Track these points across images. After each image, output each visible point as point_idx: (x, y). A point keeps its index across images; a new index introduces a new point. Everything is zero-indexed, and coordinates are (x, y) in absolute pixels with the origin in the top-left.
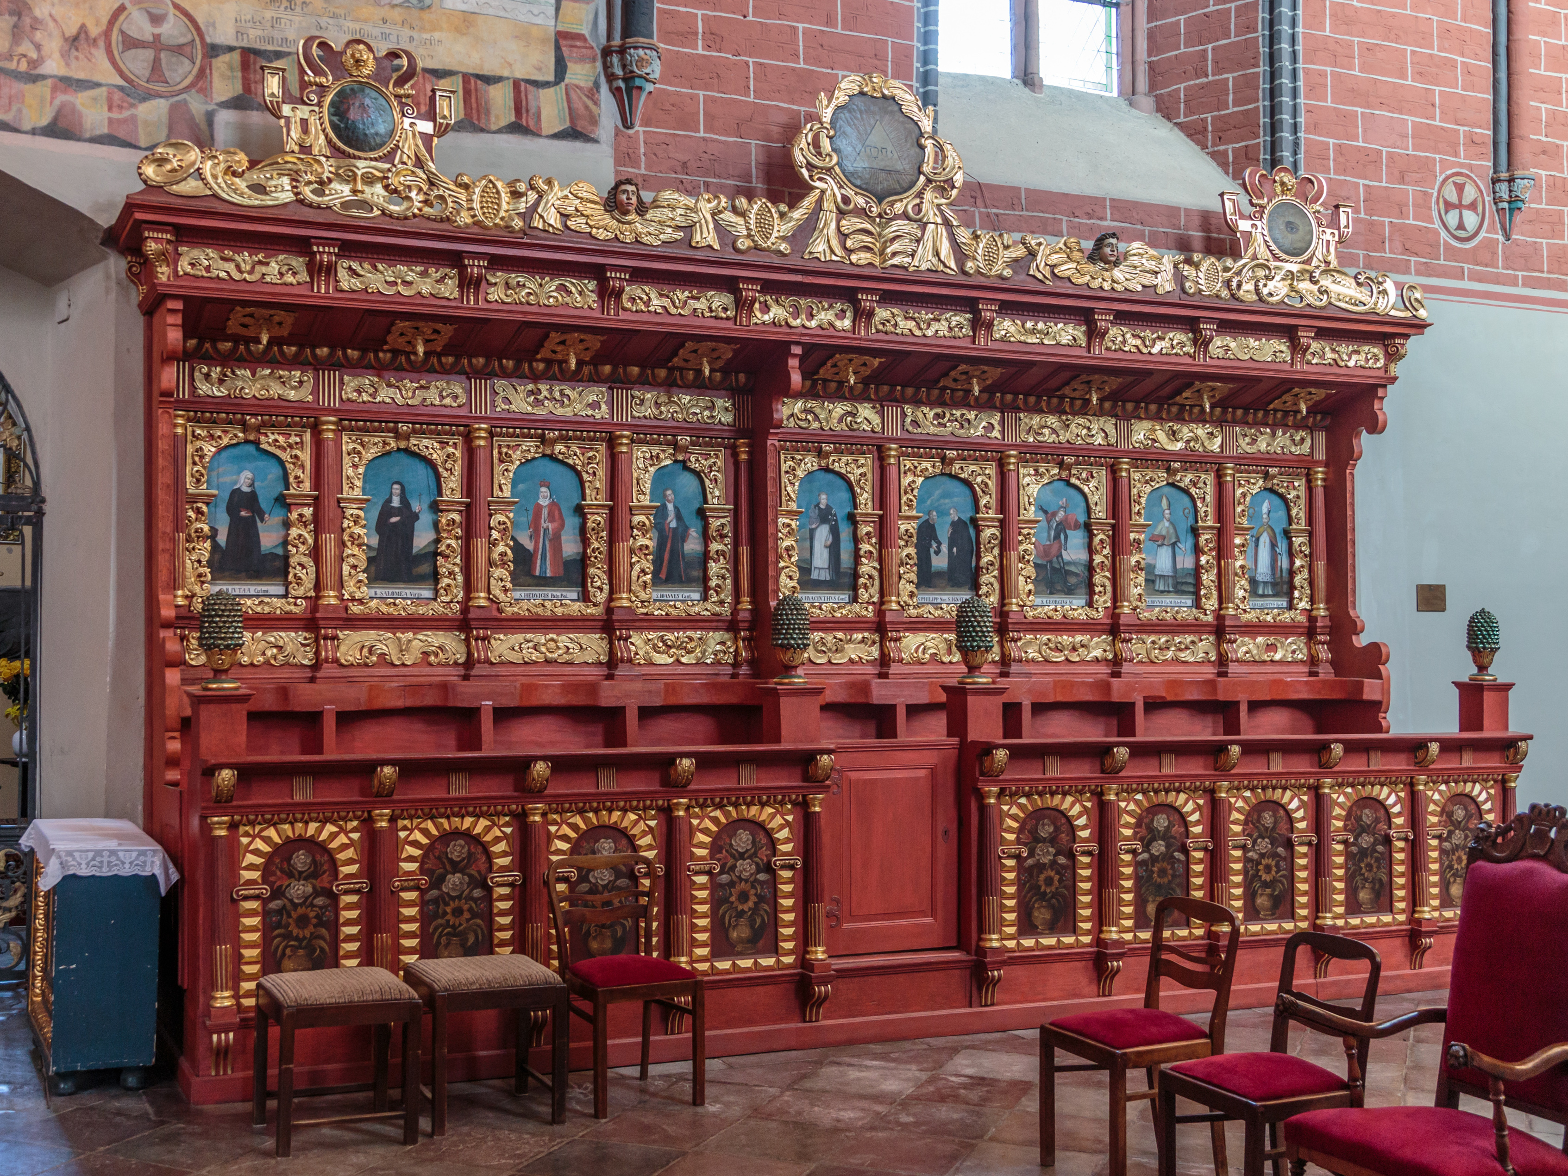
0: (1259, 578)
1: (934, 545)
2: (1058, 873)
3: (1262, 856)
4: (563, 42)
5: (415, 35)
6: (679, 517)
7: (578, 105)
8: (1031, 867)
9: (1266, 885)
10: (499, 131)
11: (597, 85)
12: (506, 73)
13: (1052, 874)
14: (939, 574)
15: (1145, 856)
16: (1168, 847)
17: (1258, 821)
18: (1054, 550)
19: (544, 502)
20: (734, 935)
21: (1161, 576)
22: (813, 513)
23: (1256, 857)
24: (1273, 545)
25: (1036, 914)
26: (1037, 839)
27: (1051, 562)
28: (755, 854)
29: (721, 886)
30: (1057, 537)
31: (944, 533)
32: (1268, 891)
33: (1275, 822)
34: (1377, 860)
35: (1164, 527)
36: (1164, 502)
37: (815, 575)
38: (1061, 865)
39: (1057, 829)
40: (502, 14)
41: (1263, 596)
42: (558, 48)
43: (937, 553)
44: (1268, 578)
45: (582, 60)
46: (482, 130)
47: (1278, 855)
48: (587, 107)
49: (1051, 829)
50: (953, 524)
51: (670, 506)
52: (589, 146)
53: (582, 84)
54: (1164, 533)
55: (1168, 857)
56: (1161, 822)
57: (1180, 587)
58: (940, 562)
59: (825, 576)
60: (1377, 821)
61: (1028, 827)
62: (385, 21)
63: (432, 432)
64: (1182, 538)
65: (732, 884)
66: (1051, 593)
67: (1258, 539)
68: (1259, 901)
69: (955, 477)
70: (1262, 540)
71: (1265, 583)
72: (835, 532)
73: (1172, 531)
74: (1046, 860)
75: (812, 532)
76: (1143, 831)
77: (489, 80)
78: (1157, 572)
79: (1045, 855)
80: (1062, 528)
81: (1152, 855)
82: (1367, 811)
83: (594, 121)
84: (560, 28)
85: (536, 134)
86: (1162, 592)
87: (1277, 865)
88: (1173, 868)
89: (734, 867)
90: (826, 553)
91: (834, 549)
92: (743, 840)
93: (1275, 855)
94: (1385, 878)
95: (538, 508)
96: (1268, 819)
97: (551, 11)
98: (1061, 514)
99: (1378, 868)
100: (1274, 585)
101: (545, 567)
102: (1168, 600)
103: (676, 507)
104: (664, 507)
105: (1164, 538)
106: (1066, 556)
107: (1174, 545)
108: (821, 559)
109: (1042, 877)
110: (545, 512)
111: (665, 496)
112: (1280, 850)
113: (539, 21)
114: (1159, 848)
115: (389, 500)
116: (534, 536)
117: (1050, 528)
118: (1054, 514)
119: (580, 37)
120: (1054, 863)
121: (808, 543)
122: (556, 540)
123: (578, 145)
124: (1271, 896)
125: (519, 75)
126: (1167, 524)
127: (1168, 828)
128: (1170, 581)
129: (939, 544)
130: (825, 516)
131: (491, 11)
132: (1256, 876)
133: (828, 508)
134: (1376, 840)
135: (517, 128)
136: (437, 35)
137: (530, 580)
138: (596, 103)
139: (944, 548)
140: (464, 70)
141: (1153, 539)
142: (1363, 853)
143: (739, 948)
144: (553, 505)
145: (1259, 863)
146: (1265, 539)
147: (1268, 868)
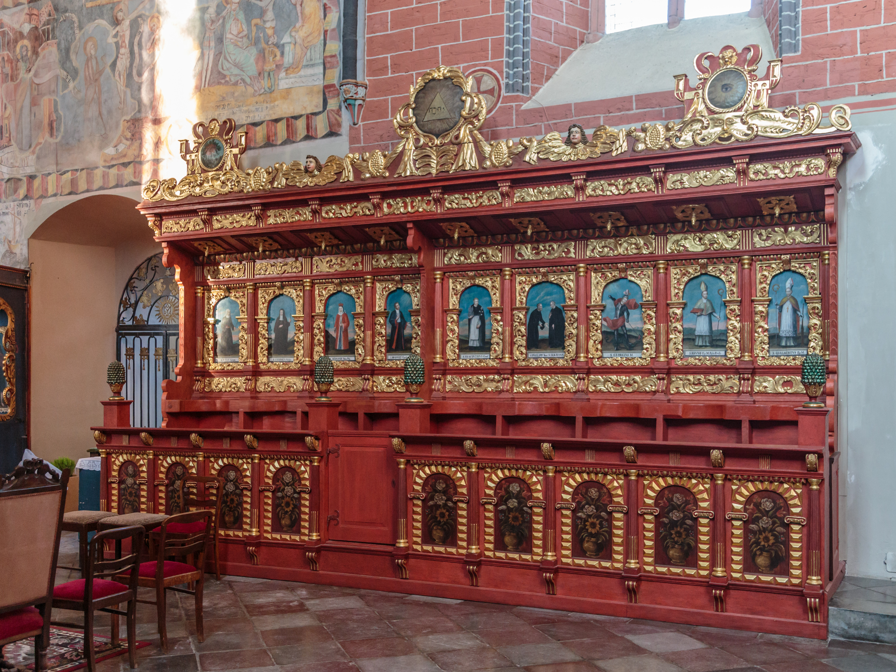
0: (782, 334)
1: (541, 324)
2: (448, 511)
3: (589, 516)
4: (326, 90)
5: (268, 105)
6: (402, 316)
7: (333, 120)
8: (432, 506)
9: (591, 535)
10: (301, 141)
11: (340, 107)
12: (303, 113)
13: (444, 511)
14: (544, 340)
15: (504, 507)
16: (519, 503)
17: (586, 493)
18: (620, 323)
19: (341, 314)
20: (283, 522)
21: (699, 336)
22: (471, 310)
23: (584, 516)
24: (795, 310)
25: (434, 532)
26: (436, 491)
27: (617, 330)
28: (293, 484)
29: (278, 498)
30: (622, 314)
31: (546, 316)
32: (593, 539)
33: (600, 496)
34: (686, 530)
35: (702, 303)
36: (703, 287)
37: (471, 344)
38: (450, 507)
39: (447, 486)
40: (302, 84)
41: (786, 347)
42: (324, 94)
43: (542, 328)
44: (791, 334)
45: (333, 97)
46: (294, 142)
47: (602, 518)
48: (336, 119)
49: (444, 486)
50: (552, 311)
51: (398, 312)
52: (338, 138)
53: (334, 108)
54: (702, 307)
55: (519, 509)
56: (515, 488)
57: (714, 343)
58: (544, 333)
59: (476, 344)
60: (687, 503)
61: (430, 483)
62: (257, 103)
63: (291, 285)
64: (717, 309)
65: (283, 497)
66: (617, 350)
67: (781, 307)
68: (586, 545)
69: (551, 283)
70: (785, 307)
71: (788, 338)
72: (482, 320)
73: (708, 305)
74: (441, 503)
75: (470, 320)
76: (502, 492)
77: (296, 118)
78: (697, 333)
79: (440, 500)
80: (625, 309)
81: (508, 507)
82: (678, 495)
83: (339, 125)
84: (325, 84)
85: (315, 138)
86: (701, 346)
87: (601, 524)
88: (522, 516)
89: (284, 489)
90: (477, 331)
91: (482, 329)
92: (288, 477)
93: (599, 517)
94: (693, 544)
95: (338, 317)
96: (594, 493)
97: (322, 76)
98: (625, 300)
99: (687, 535)
100: (795, 338)
101: (341, 345)
102: (705, 352)
103: (400, 312)
104: (394, 312)
105: (702, 310)
106: (628, 326)
107: (710, 315)
108: (474, 335)
109: (438, 512)
110: (341, 318)
111: (395, 306)
112: (603, 514)
113: (316, 83)
114: (513, 503)
115: (279, 318)
116: (336, 330)
117: (616, 309)
118: (620, 300)
119: (333, 86)
120: (445, 505)
121: (467, 327)
122: (346, 331)
123: (333, 139)
124: (595, 543)
125: (309, 112)
126: (705, 301)
127: (519, 492)
128: (707, 339)
129: (544, 323)
130: (477, 311)
131: (297, 85)
132: (584, 528)
133: (479, 307)
134: (685, 516)
135: (308, 137)
136: (276, 103)
137: (334, 351)
138: (340, 116)
139: (547, 325)
140: (287, 116)
141: (694, 312)
142: (673, 524)
143: (285, 529)
144: (345, 315)
145: (586, 521)
146: (788, 307)
147: (593, 525)
